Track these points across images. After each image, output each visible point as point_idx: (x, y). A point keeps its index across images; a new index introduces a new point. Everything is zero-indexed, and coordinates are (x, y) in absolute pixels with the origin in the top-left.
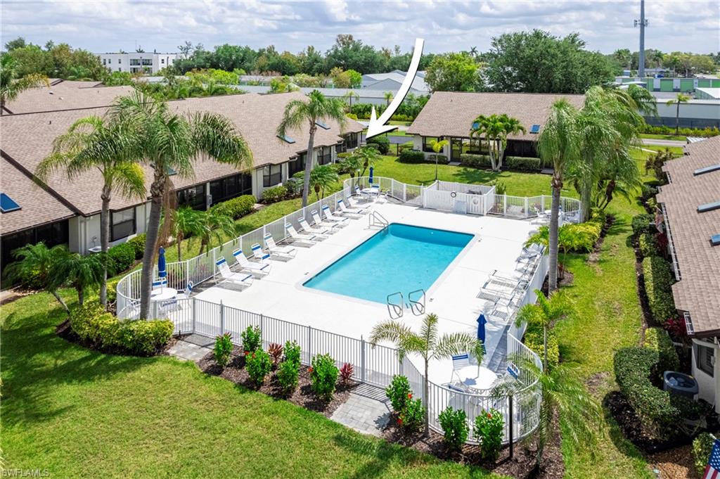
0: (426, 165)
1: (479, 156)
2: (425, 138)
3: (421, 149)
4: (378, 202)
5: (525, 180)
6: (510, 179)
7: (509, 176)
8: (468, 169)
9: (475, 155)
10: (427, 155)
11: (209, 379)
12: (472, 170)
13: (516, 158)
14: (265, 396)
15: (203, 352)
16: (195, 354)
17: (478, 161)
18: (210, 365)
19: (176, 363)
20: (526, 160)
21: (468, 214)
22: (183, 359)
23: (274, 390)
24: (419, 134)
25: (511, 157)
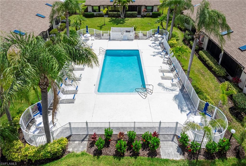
0: (96, 18)
1: (116, 13)
2: (93, 6)
3: (91, 11)
4: (92, 40)
5: (134, 21)
6: (129, 21)
7: (128, 20)
8: (113, 18)
9: (114, 13)
10: (95, 13)
11: (100, 159)
12: (114, 18)
13: (129, 12)
14: (129, 157)
15: (85, 144)
16: (82, 147)
17: (115, 15)
18: (93, 150)
19: (77, 156)
20: (133, 13)
21: (128, 40)
22: (79, 152)
23: (130, 153)
24: (91, 5)
25: (127, 12)
